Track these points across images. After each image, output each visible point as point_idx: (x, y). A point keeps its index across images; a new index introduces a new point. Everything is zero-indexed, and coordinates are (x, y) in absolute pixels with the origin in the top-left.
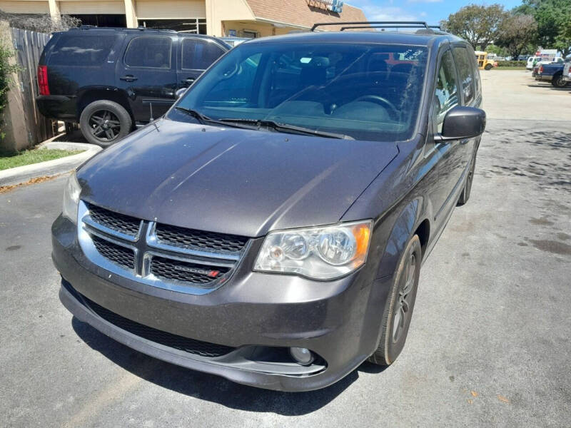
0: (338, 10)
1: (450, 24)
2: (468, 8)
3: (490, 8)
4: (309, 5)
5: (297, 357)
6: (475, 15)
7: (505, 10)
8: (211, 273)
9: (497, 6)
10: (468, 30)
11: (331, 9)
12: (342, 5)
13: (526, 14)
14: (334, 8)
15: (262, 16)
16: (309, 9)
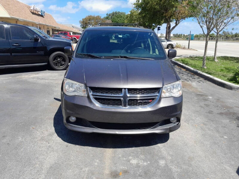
0: (43, 14)
1: (83, 22)
2: (89, 16)
3: (96, 17)
4: (31, 12)
5: (172, 122)
6: (92, 19)
7: (102, 18)
8: (150, 101)
9: (99, 16)
10: (90, 24)
11: (40, 14)
12: (44, 12)
13: (108, 19)
14: (42, 14)
15: (13, 16)
16: (31, 14)
